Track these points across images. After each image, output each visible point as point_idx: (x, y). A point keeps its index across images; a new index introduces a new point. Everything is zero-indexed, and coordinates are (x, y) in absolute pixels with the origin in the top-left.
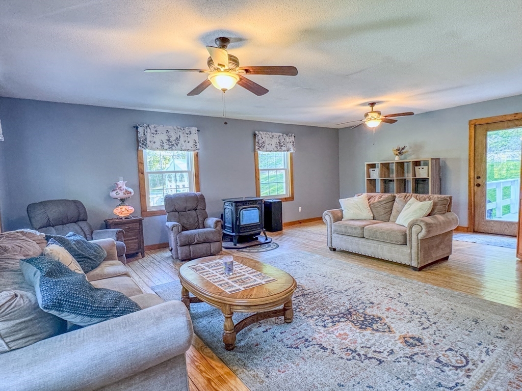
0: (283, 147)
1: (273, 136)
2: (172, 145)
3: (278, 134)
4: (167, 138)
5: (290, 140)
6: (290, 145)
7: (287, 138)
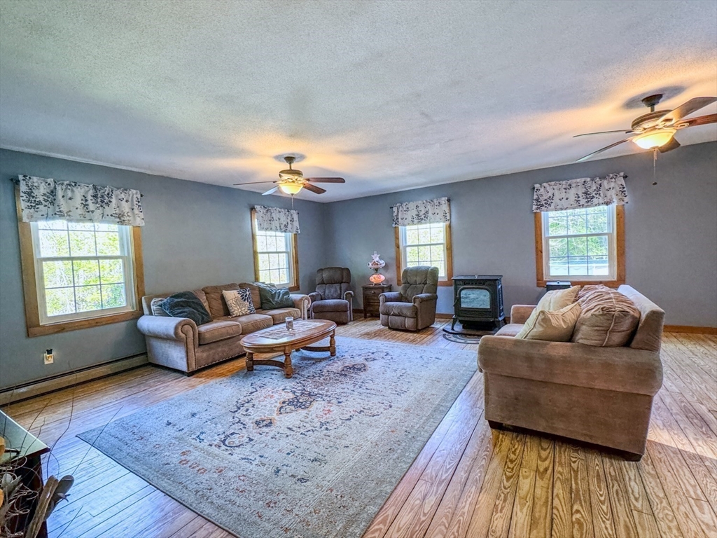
0: (594, 200)
1: (570, 185)
2: (420, 218)
3: (580, 180)
4: (417, 213)
5: (612, 185)
6: (613, 193)
7: (605, 182)
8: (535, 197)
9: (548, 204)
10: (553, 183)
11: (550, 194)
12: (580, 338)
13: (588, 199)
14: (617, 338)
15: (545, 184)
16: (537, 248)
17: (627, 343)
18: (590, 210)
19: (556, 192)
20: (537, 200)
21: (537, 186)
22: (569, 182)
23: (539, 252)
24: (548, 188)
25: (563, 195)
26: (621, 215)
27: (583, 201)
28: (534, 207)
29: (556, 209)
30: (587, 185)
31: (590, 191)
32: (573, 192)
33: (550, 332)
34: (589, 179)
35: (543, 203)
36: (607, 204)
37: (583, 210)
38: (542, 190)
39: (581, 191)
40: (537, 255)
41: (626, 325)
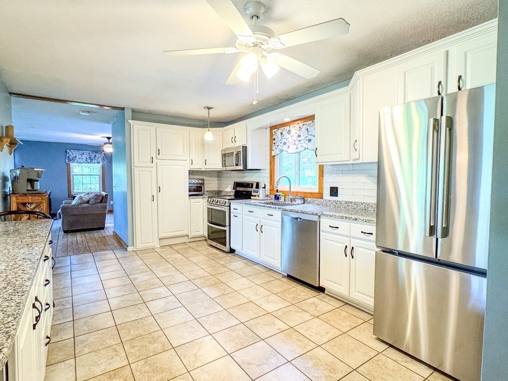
3: (88, 152)
5: (100, 156)
6: (100, 159)
7: (97, 154)
8: (67, 156)
9: (73, 160)
10: (76, 151)
11: (74, 156)
12: (90, 203)
13: (91, 160)
14: (99, 201)
15: (72, 151)
16: (68, 180)
17: (101, 202)
18: (92, 165)
19: (77, 155)
20: (68, 157)
21: (68, 151)
22: (83, 152)
23: (69, 181)
24: (74, 153)
25: (80, 157)
26: (103, 168)
27: (89, 161)
28: (67, 160)
29: (77, 162)
30: (91, 154)
31: (92, 157)
32: (84, 156)
33: (83, 202)
34: (91, 152)
35: (71, 159)
36: (98, 163)
37: (89, 165)
38: (71, 153)
39: (88, 156)
40: (68, 182)
41: (101, 198)
